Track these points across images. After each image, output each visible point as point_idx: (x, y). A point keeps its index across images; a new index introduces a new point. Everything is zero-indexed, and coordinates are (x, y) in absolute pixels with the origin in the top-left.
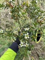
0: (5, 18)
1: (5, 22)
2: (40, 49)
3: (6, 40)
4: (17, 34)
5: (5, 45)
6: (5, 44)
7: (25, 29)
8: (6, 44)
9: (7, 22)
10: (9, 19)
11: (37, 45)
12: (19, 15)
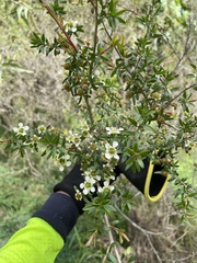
0: (32, 98)
1: (31, 113)
2: (174, 243)
3: (26, 189)
4: (77, 145)
5: (18, 212)
6: (22, 209)
7: (107, 129)
8: (25, 206)
9: (37, 111)
10: (46, 104)
11: (160, 222)
12: (92, 81)
